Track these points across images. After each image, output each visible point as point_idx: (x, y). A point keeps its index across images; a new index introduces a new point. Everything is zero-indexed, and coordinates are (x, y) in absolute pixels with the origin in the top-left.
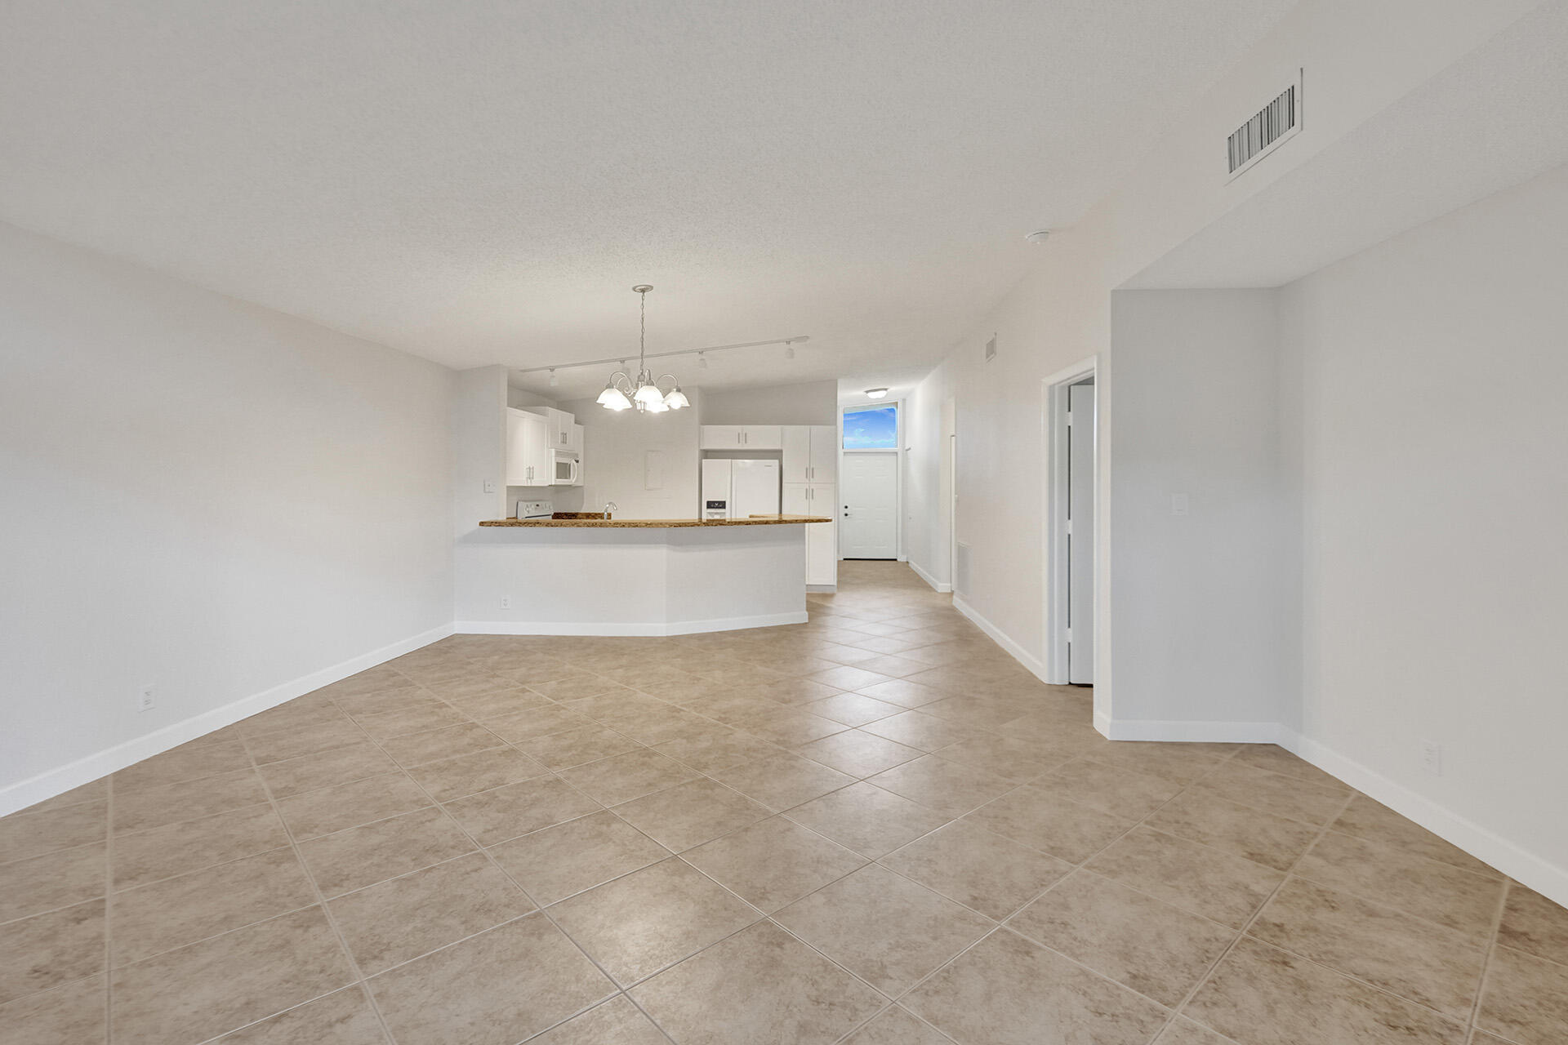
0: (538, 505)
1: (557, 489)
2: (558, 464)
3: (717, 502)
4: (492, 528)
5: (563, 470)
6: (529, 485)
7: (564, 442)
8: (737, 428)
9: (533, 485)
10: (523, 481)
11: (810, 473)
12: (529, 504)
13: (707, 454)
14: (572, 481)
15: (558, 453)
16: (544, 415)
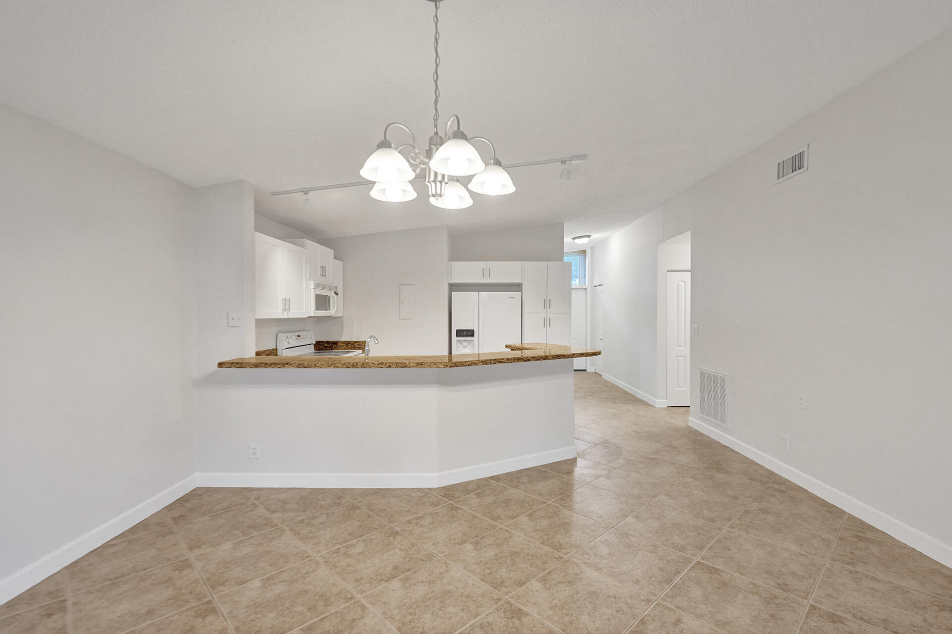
0: (299, 336)
1: (319, 319)
2: (317, 296)
3: (465, 330)
4: (233, 369)
5: (322, 302)
6: (286, 317)
7: (324, 275)
8: (483, 264)
9: (290, 317)
10: (278, 313)
11: (547, 304)
12: (289, 335)
13: (454, 287)
14: (332, 312)
15: (317, 286)
16: (303, 247)
